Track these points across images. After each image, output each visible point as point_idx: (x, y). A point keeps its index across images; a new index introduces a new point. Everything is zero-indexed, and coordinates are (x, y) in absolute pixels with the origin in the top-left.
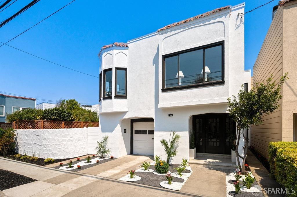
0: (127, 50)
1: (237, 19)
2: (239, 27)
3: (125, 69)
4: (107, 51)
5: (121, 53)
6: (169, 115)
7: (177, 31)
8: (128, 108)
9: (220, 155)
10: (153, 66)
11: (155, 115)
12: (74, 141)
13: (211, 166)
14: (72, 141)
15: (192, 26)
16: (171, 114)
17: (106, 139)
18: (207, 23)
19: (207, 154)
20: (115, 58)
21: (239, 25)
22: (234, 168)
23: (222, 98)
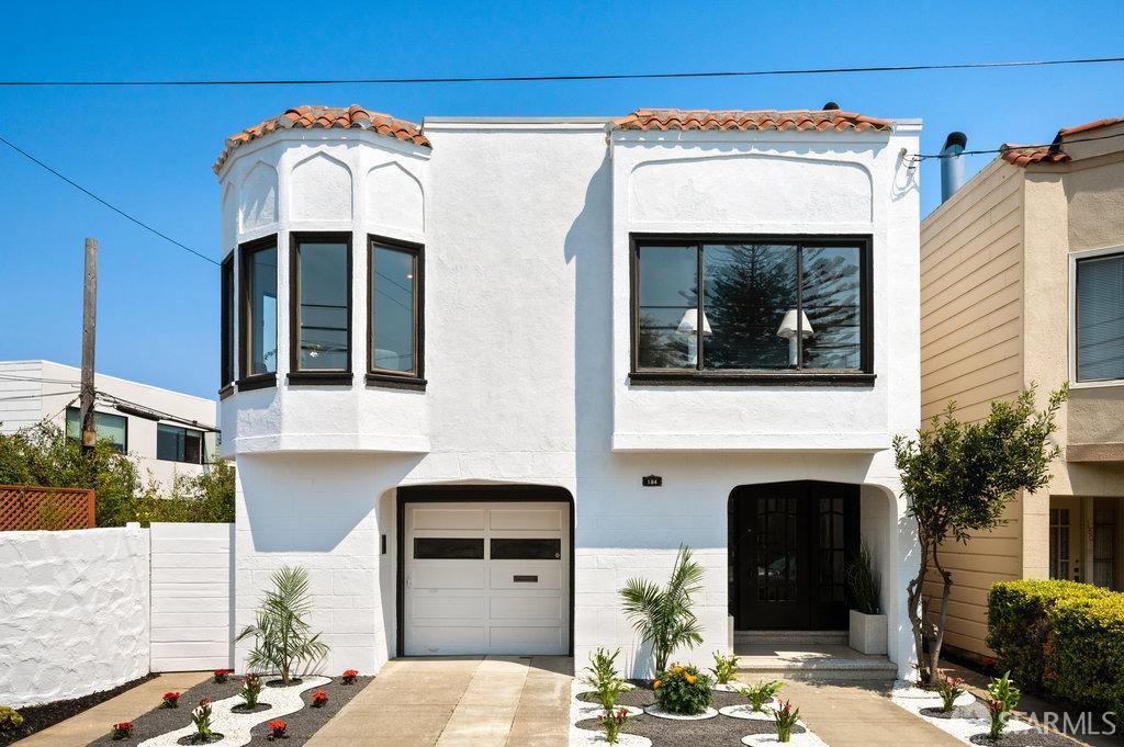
0: (421, 162)
1: (897, 167)
2: (903, 194)
3: (416, 250)
4: (312, 142)
5: (394, 165)
6: (646, 481)
7: (696, 152)
8: (434, 437)
9: (804, 633)
10: (568, 262)
11: (578, 477)
12: (93, 600)
13: (810, 675)
14: (79, 599)
15: (755, 151)
16: (653, 478)
17: (291, 584)
18: (811, 155)
19: (756, 632)
20: (367, 187)
21: (903, 189)
22: (887, 675)
23: (868, 432)
